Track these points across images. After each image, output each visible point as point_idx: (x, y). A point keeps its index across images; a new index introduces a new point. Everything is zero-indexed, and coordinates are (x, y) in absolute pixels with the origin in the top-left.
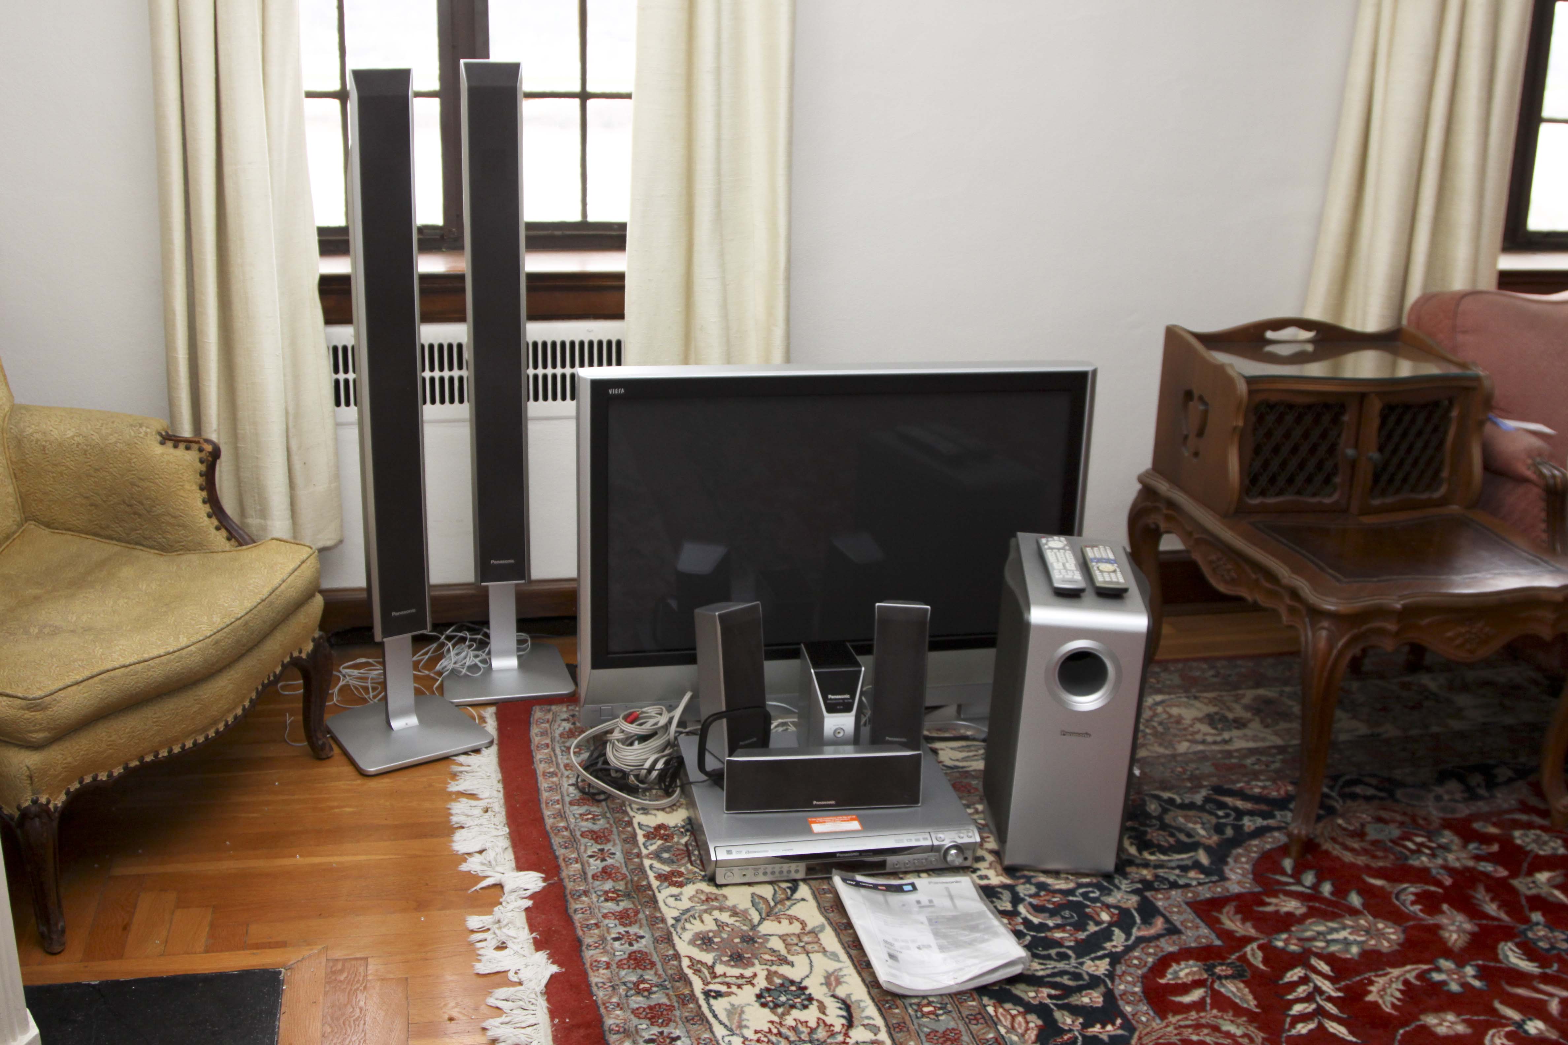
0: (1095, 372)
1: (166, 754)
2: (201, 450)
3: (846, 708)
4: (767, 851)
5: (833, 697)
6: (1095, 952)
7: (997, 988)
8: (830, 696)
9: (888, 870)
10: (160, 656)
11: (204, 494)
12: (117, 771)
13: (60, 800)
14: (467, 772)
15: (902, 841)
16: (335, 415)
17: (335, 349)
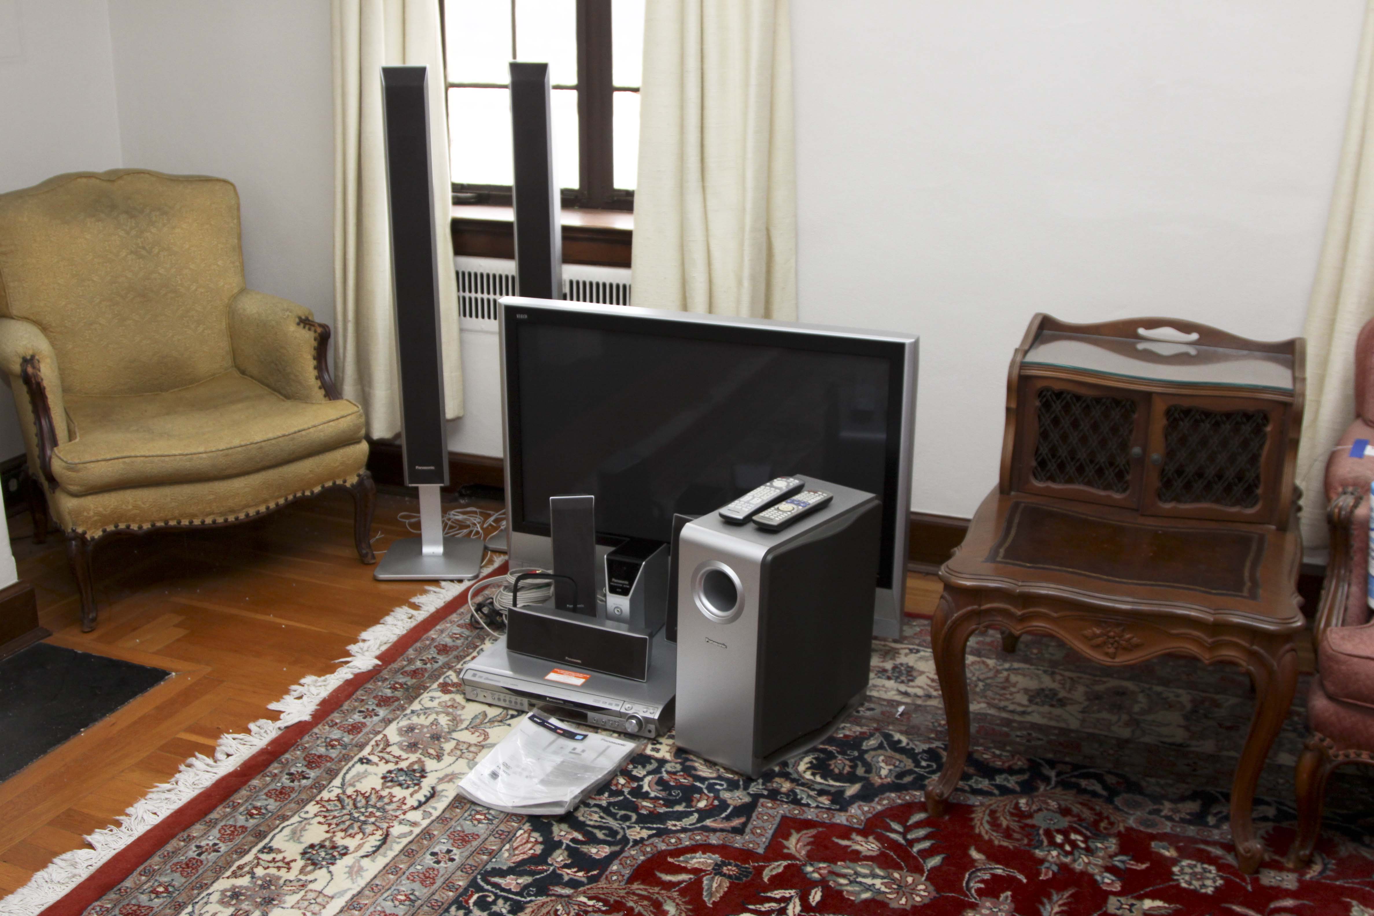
0: (916, 345)
1: (187, 523)
2: (315, 331)
3: (625, 592)
4: (499, 682)
5: (616, 581)
8: (613, 580)
9: (588, 723)
11: (315, 362)
12: (146, 526)
13: (98, 534)
14: (435, 592)
15: (599, 702)
16: (460, 322)
17: (457, 273)
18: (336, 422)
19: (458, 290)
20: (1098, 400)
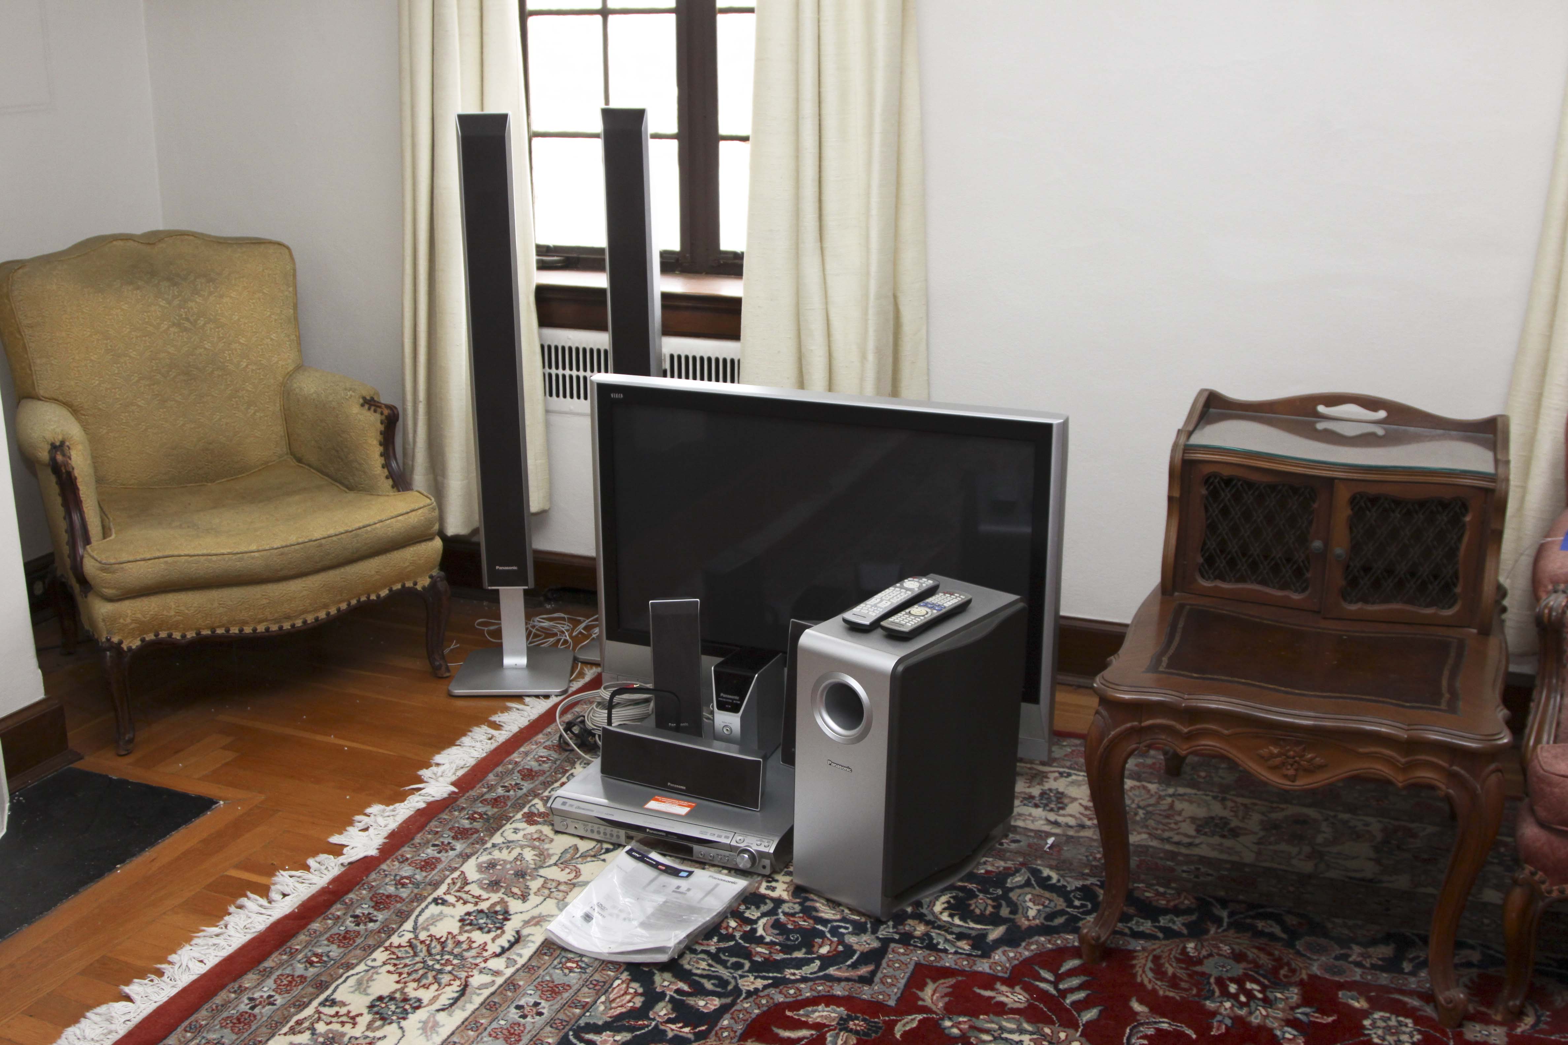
1: (237, 631)
2: (382, 414)
3: (735, 709)
5: (725, 696)
6: (768, 972)
7: (646, 969)
8: (722, 694)
9: (694, 858)
10: (223, 554)
11: (381, 449)
12: (191, 635)
13: (136, 643)
15: (706, 833)
16: (546, 403)
18: (406, 516)
19: (544, 367)
20: (1273, 487)
